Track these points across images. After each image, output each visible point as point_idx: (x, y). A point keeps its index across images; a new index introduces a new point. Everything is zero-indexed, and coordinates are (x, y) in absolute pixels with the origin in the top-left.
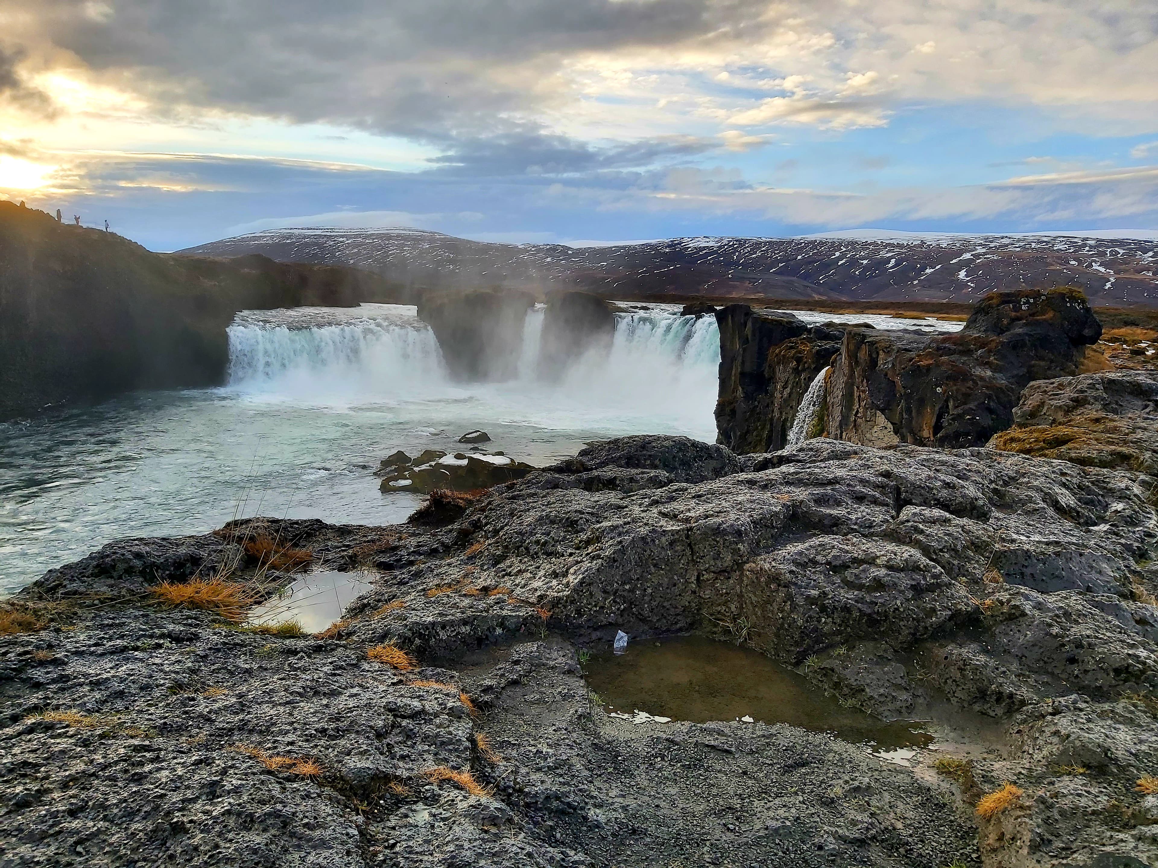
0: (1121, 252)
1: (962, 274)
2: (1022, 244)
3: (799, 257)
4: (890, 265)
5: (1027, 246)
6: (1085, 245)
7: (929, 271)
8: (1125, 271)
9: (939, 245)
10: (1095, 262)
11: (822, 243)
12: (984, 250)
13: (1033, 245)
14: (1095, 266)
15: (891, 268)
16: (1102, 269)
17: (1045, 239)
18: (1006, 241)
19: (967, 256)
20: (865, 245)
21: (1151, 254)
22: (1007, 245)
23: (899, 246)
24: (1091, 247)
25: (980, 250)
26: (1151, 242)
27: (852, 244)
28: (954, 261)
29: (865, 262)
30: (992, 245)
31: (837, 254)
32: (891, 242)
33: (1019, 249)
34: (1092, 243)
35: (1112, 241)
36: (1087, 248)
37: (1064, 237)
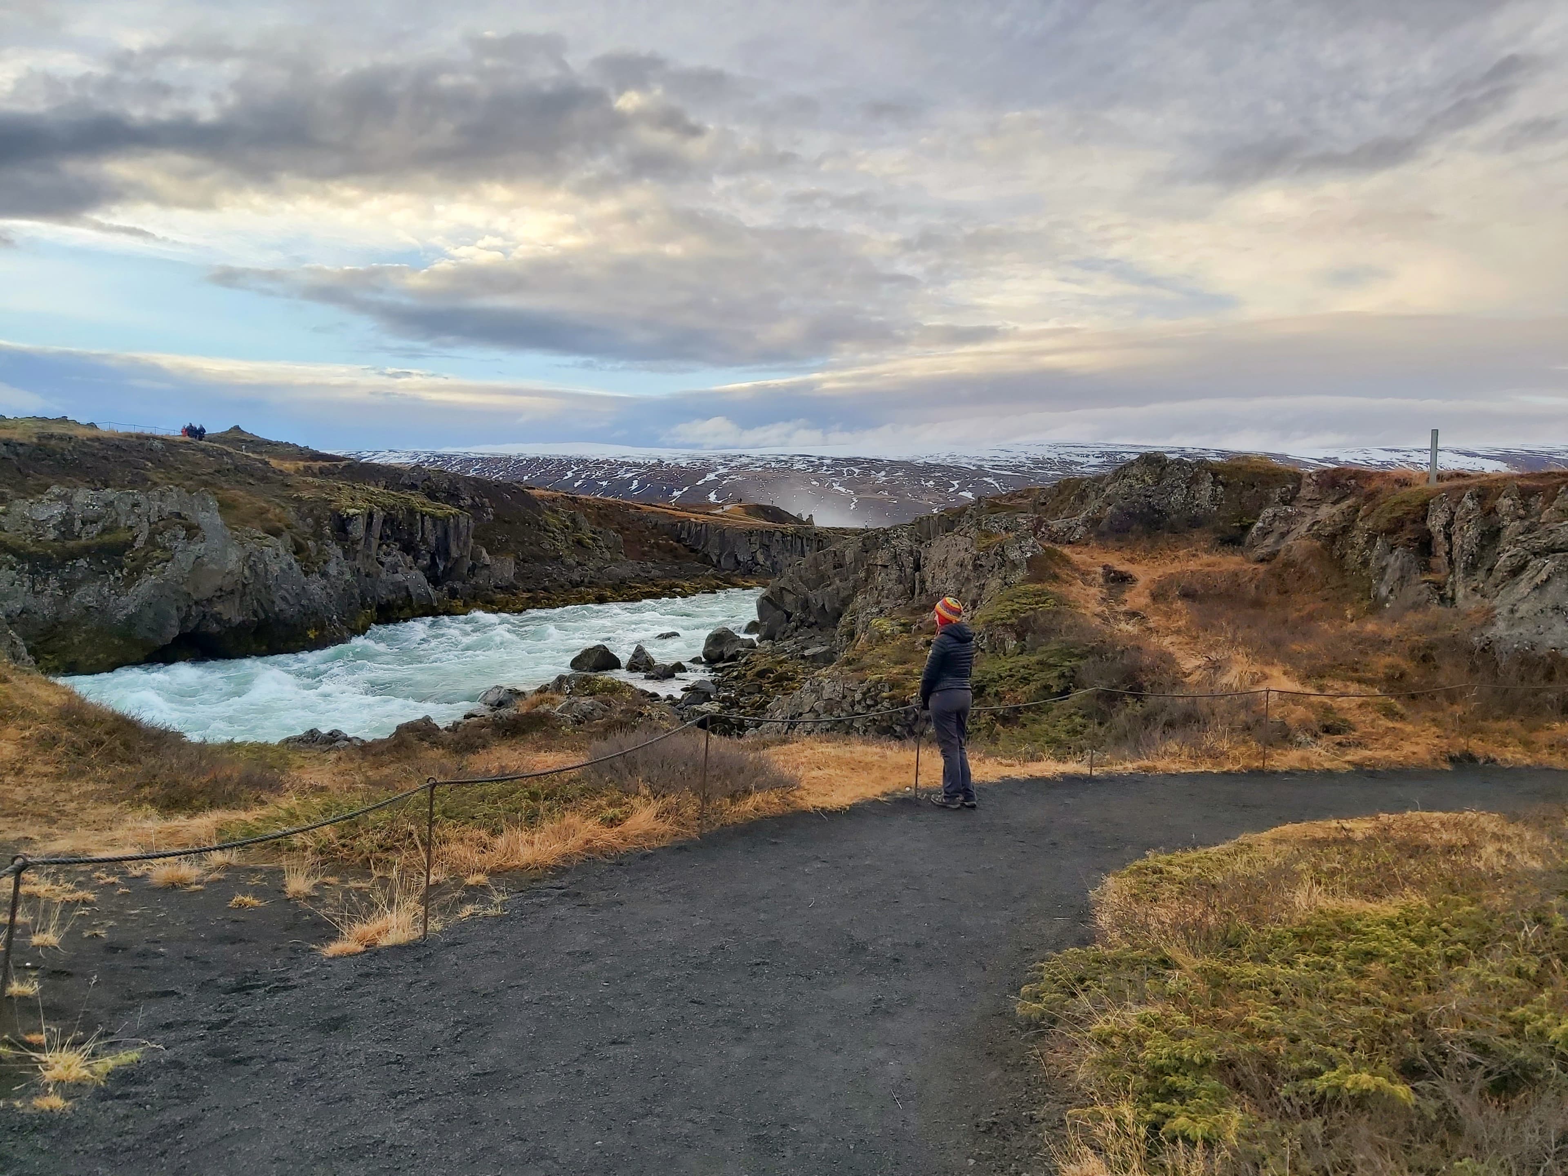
0: (857, 471)
1: (712, 497)
2: (762, 464)
3: (526, 478)
4: (633, 487)
5: (768, 466)
6: (822, 465)
7: (676, 493)
8: (863, 491)
9: (677, 464)
10: (835, 482)
11: (548, 461)
12: (726, 470)
13: (773, 465)
14: (836, 486)
15: (635, 490)
16: (843, 490)
17: (782, 458)
18: (745, 460)
19: (711, 477)
20: (598, 464)
21: (883, 473)
22: (747, 465)
23: (636, 465)
24: (828, 466)
25: (722, 470)
26: (882, 461)
27: (581, 461)
28: (700, 483)
29: (605, 483)
30: (733, 464)
31: (570, 474)
32: (626, 460)
33: (759, 469)
34: (828, 462)
35: (846, 460)
36: (825, 468)
37: (800, 456)
